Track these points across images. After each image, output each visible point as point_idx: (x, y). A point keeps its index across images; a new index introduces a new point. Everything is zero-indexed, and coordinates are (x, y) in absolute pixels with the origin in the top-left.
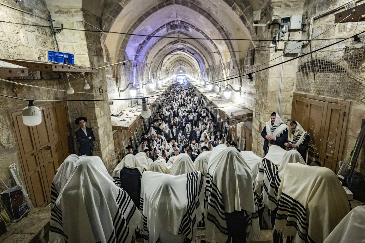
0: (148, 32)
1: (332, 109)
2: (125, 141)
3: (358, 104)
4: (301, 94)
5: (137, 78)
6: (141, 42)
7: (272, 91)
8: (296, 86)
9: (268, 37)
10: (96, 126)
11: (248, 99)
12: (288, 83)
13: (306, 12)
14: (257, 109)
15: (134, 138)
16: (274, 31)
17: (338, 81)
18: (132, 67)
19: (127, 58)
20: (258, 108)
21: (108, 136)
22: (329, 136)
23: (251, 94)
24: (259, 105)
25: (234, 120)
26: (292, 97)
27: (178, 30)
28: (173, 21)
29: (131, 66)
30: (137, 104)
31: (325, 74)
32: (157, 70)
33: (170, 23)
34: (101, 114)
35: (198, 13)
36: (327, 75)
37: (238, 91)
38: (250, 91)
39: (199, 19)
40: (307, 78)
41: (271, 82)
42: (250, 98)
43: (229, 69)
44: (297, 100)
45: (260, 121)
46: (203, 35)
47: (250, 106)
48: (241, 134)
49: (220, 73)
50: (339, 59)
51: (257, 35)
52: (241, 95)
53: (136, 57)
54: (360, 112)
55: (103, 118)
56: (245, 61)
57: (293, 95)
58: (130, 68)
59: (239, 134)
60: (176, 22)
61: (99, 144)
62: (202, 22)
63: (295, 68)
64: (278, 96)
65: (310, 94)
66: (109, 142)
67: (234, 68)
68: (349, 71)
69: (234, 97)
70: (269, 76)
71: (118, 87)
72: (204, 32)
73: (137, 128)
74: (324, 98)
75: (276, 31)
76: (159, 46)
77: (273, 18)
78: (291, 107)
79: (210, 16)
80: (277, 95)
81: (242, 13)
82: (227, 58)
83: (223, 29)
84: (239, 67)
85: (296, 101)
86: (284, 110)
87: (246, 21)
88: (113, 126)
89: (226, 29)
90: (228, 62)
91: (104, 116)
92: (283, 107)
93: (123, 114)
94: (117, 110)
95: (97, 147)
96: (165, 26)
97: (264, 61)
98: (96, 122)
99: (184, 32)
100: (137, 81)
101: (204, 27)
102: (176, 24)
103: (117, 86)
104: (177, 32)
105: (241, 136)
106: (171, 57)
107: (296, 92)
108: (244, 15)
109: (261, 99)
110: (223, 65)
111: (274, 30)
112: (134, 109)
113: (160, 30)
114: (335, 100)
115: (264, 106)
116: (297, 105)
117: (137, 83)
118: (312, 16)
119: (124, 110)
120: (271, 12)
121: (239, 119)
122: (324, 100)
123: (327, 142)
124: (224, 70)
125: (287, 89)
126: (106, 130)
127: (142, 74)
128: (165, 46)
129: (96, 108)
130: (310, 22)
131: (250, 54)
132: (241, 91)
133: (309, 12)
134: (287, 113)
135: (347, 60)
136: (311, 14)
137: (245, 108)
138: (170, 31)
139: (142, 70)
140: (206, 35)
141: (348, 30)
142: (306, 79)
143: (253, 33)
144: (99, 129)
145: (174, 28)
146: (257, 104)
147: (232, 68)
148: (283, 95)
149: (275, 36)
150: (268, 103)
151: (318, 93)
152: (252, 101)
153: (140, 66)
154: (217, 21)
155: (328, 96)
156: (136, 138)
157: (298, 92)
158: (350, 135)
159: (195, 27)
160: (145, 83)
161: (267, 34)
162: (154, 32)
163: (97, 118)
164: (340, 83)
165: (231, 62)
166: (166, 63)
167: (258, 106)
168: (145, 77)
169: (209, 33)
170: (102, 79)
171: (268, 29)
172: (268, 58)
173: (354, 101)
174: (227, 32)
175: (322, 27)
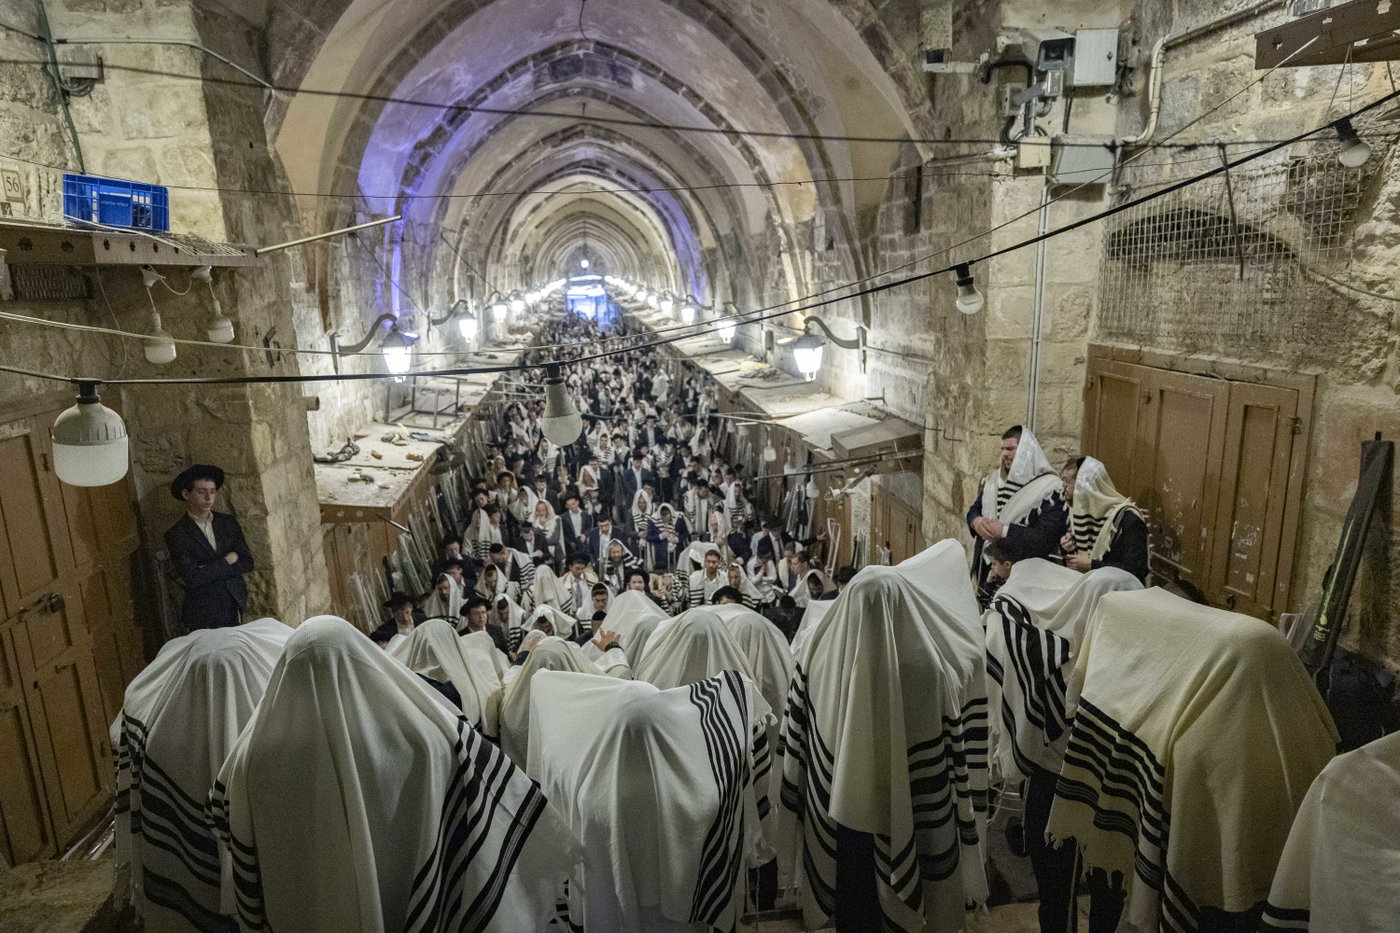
0: (455, 89)
1: (1246, 407)
2: (364, 572)
3: (1345, 384)
4: (1122, 350)
5: (405, 293)
6: (425, 134)
7: (1005, 341)
8: (1100, 318)
9: (984, 117)
10: (255, 503)
11: (897, 377)
12: (1068, 306)
13: (1133, 18)
14: (942, 416)
15: (401, 560)
16: (1008, 95)
17: (1267, 296)
18: (387, 246)
19: (363, 205)
20: (947, 413)
21: (305, 548)
22: (1238, 516)
23: (908, 355)
24: (951, 400)
25: (845, 465)
26: (1085, 364)
27: (581, 80)
28: (565, 45)
29: (381, 242)
30: (409, 408)
31: (1214, 266)
32: (486, 257)
33: (552, 50)
34: (273, 450)
35: (677, 12)
36: (1223, 271)
37: (854, 345)
38: (903, 343)
39: (680, 38)
40: (1145, 285)
41: (998, 305)
42: (907, 373)
43: (807, 253)
44: (1106, 373)
45: (956, 464)
46: (695, 105)
47: (908, 406)
48: (868, 530)
49: (770, 269)
50: (1267, 206)
51: (934, 107)
52: (864, 361)
53: (402, 199)
54: (1354, 413)
55: (281, 467)
56: (879, 217)
57: (1090, 353)
58: (377, 249)
59: (861, 530)
60: (576, 46)
61: (268, 583)
62: (693, 48)
63: (1092, 245)
64: (1028, 361)
65: (1158, 351)
66: (309, 572)
67: (830, 246)
68: (1306, 255)
69: (833, 370)
70: (992, 278)
71: (331, 332)
72: (699, 92)
73: (410, 517)
74: (1214, 362)
75: (1015, 92)
76: (498, 151)
77: (1003, 41)
78: (1081, 405)
79: (731, 25)
80: (1025, 355)
81: (874, 17)
82: (800, 206)
83: (787, 82)
84: (857, 244)
85: (1102, 377)
86: (1055, 419)
87: (888, 50)
88: (321, 505)
89: (797, 81)
90: (805, 224)
91: (287, 458)
92: (1051, 407)
93: (356, 453)
94: (326, 437)
95: (261, 599)
96: (531, 64)
97: (966, 216)
98: (256, 489)
99: (610, 93)
100: (407, 306)
101: (699, 71)
102: (578, 56)
103: (325, 330)
104: (576, 90)
105: (868, 537)
106: (547, 199)
107: (1098, 343)
108: (882, 24)
109: (958, 374)
110: (781, 232)
111: (1008, 88)
112: (402, 430)
113: (507, 81)
114: (1257, 369)
115: (970, 403)
116: (1105, 397)
117: (407, 318)
118: (1156, 36)
119: (357, 437)
120: (993, 16)
121: (867, 460)
122: (1211, 372)
123: (1231, 541)
124: (786, 258)
125: (1064, 332)
126: (295, 522)
127: (424, 276)
128: (524, 152)
129: (253, 424)
130: (1150, 57)
131: (901, 185)
132: (865, 344)
133: (1146, 18)
134: (1065, 430)
135: (1299, 209)
136: (1154, 25)
137: (884, 417)
138: (549, 87)
139: (425, 260)
140: (707, 105)
141: (1300, 93)
142: (1139, 290)
143: (918, 101)
144: (268, 518)
145: (566, 74)
146: (943, 395)
147: (821, 246)
148: (1049, 355)
149: (1012, 113)
150: (989, 389)
151: (1187, 346)
152: (914, 388)
153: (415, 242)
154: (759, 46)
155: (1227, 355)
156: (408, 559)
157: (1109, 343)
158: (1318, 509)
159: (658, 70)
160: (437, 317)
161: (981, 106)
162: (481, 90)
163: (261, 468)
164: (1273, 303)
165: (818, 222)
166: (521, 225)
167: (946, 406)
168: (436, 288)
169: (722, 98)
170: (272, 300)
171: (982, 85)
172: (985, 205)
173: (1331, 373)
174: (805, 92)
175: (1196, 80)
